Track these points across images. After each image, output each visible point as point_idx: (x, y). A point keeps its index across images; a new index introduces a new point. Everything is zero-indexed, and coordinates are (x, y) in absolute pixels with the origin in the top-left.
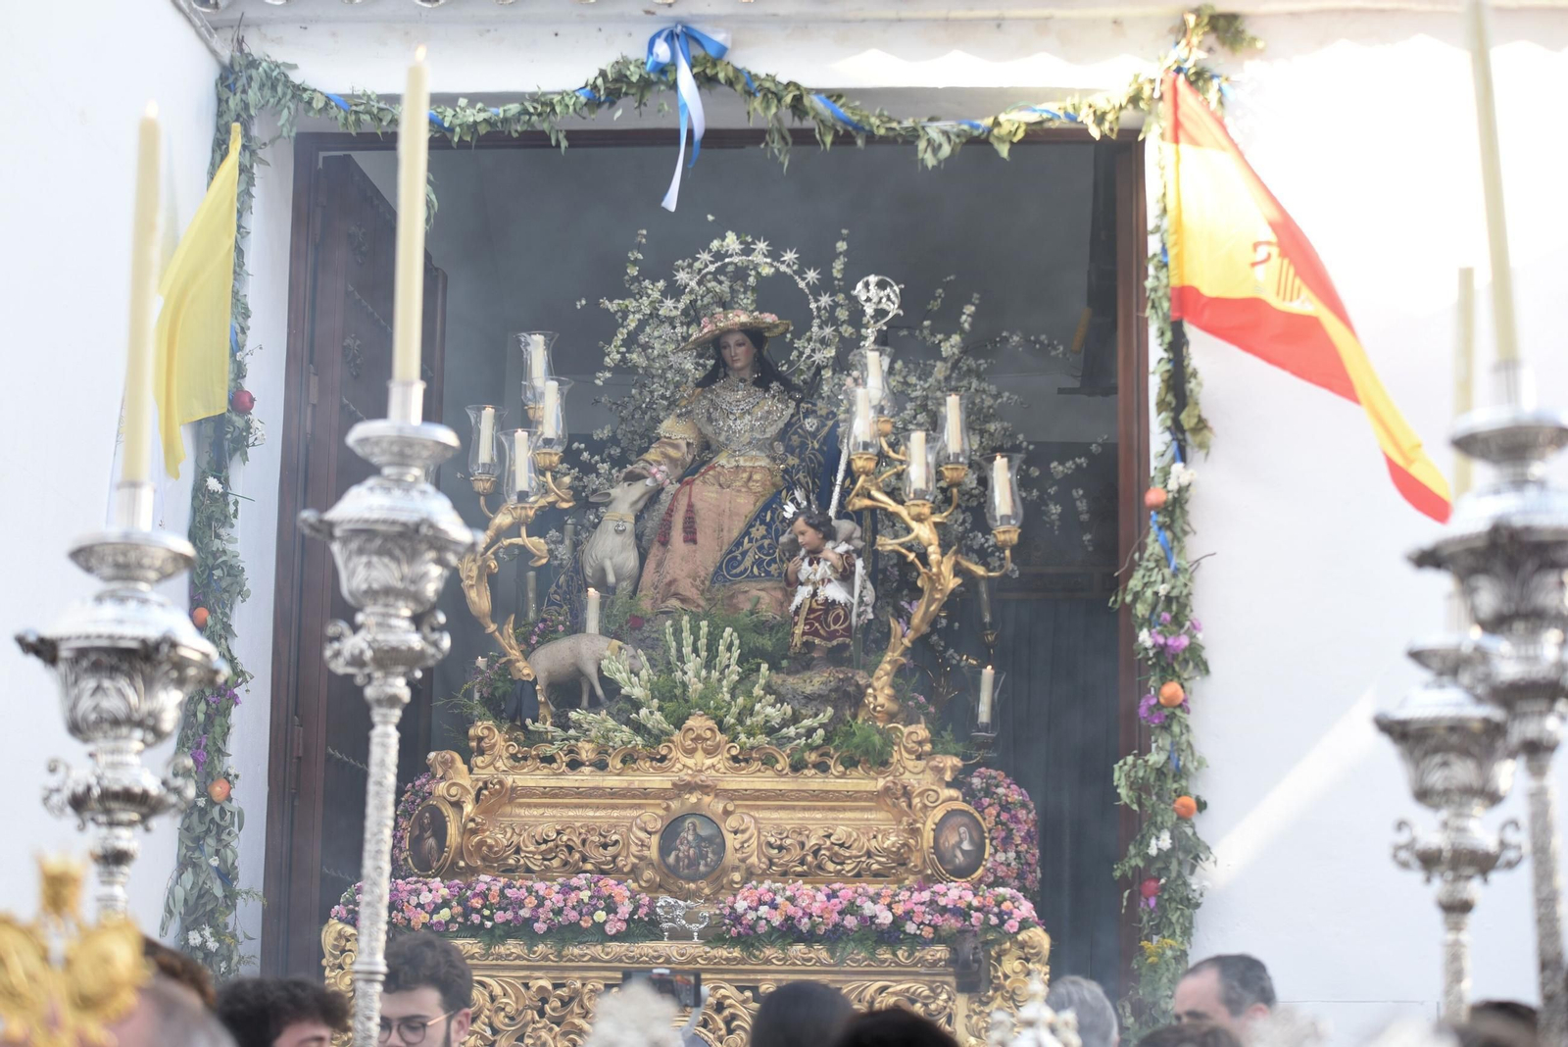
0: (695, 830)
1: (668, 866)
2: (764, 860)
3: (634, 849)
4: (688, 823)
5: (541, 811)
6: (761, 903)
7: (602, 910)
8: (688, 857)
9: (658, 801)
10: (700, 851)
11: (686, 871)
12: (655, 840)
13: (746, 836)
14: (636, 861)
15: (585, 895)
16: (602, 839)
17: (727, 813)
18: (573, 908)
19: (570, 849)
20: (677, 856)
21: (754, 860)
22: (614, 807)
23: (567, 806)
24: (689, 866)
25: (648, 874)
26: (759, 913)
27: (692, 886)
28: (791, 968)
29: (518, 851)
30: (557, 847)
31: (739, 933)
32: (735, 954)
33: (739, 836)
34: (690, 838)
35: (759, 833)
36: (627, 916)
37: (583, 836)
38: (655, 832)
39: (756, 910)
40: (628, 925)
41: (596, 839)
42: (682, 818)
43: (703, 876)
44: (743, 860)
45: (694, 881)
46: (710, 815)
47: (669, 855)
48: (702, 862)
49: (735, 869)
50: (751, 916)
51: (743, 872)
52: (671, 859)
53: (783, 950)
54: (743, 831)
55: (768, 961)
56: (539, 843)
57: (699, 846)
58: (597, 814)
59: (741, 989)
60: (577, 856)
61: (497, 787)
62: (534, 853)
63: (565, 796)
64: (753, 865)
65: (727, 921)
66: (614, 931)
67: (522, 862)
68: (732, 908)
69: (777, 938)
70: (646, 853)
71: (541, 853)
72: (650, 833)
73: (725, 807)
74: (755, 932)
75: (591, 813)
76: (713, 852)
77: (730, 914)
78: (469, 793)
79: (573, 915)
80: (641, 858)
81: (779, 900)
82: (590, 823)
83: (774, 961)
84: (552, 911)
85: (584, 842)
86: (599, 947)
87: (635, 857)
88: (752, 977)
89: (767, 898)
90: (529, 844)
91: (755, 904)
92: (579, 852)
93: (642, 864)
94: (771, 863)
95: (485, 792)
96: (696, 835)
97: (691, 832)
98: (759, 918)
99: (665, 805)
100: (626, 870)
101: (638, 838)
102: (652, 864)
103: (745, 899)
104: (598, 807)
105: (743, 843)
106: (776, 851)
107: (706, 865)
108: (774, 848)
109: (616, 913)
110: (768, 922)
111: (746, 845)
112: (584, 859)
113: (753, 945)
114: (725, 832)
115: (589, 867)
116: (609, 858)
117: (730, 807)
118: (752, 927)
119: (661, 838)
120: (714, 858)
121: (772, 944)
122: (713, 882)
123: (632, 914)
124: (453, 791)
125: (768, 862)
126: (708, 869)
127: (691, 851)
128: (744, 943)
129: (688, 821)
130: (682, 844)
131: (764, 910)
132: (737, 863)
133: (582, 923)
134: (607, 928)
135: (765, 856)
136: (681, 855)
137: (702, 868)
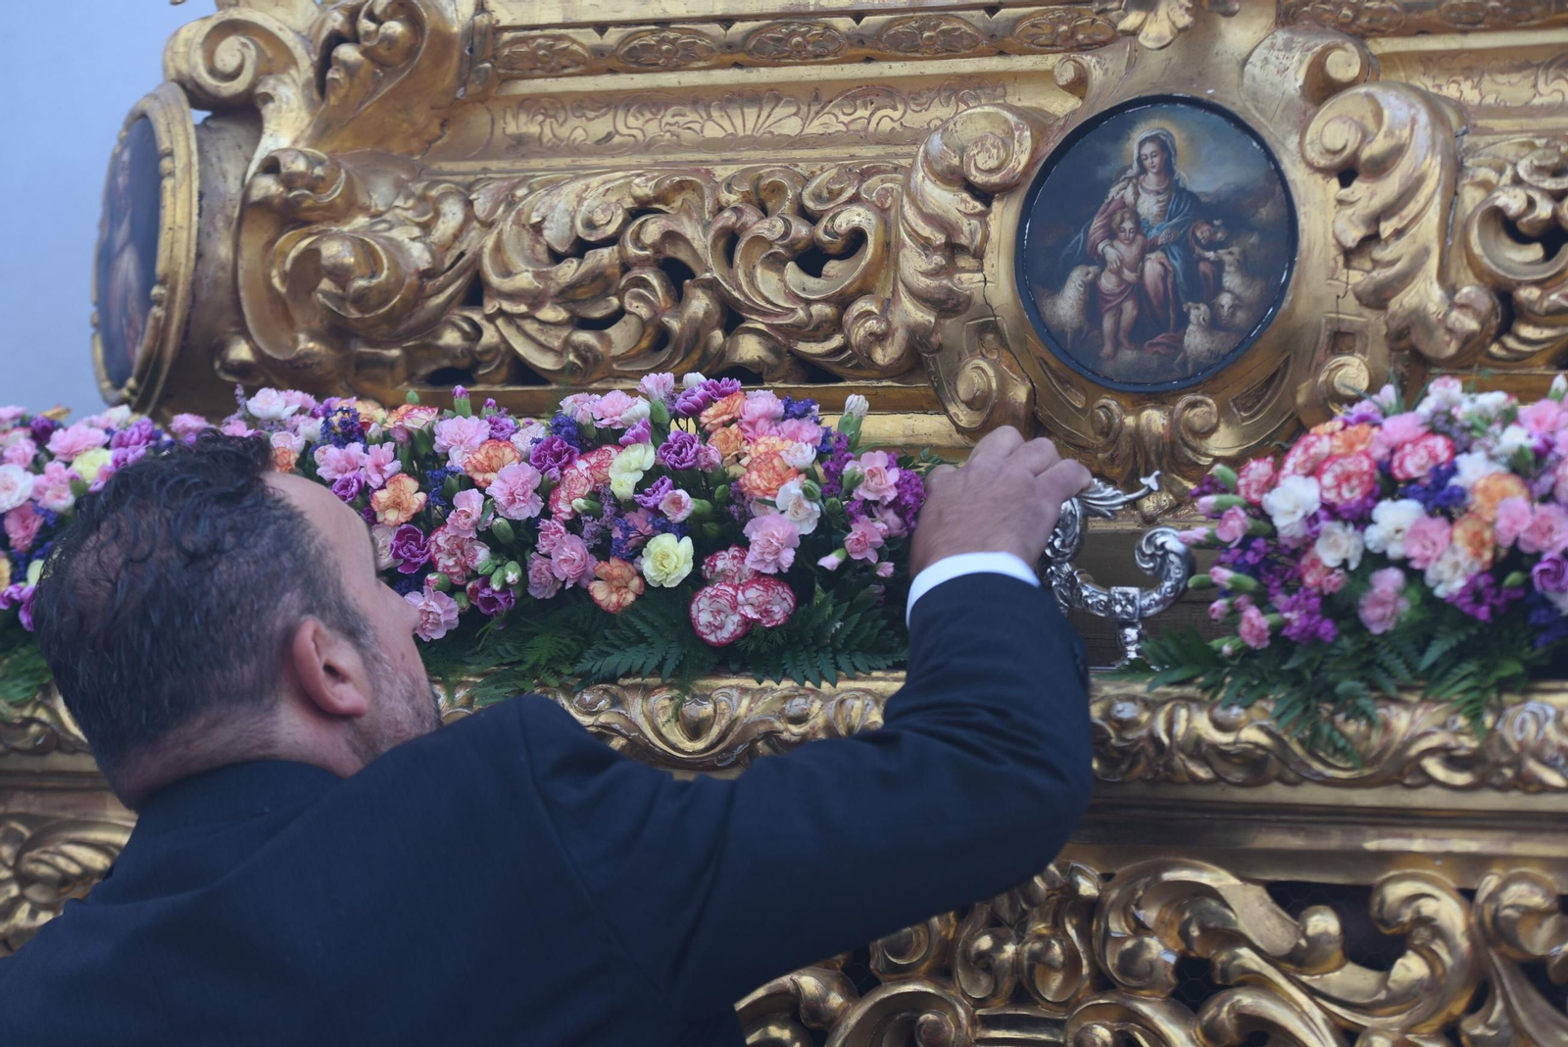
0: (1167, 169)
1: (1051, 335)
2: (1468, 290)
3: (914, 265)
4: (1139, 140)
5: (600, 126)
6: (1387, 483)
7: (681, 530)
8: (1137, 290)
9: (1050, 61)
10: (1191, 263)
11: (1128, 355)
12: (1004, 218)
13: (1388, 188)
14: (921, 316)
15: (626, 469)
16: (801, 230)
17: (1322, 88)
18: (574, 525)
19: (677, 274)
20: (1092, 289)
21: (1426, 294)
22: (886, 92)
23: (696, 99)
24: (1138, 334)
25: (978, 374)
26: (1374, 535)
27: (1155, 419)
28: (1514, 801)
29: (476, 292)
30: (626, 266)
31: (1276, 631)
32: (1251, 735)
33: (1359, 188)
34: (1149, 206)
35: (1456, 170)
36: (788, 557)
37: (728, 218)
38: (1005, 190)
39: (1361, 519)
40: (803, 596)
41: (771, 228)
42: (1116, 119)
43: (1204, 376)
44: (1377, 298)
45: (1159, 397)
46: (1235, 101)
47: (1057, 285)
48: (1198, 313)
49: (1341, 340)
50: (1336, 548)
51: (1380, 350)
52: (1066, 305)
53: (1475, 717)
54: (1379, 167)
55: (1404, 769)
56: (556, 258)
57: (1183, 243)
58: (815, 128)
59: (1292, 899)
60: (699, 304)
61: (395, 27)
62: (535, 299)
63: (681, 58)
64: (1417, 319)
65: (1224, 575)
66: (731, 626)
67: (489, 336)
68: (1258, 511)
69: (1458, 655)
70: (968, 281)
71: (566, 295)
72: (985, 195)
73: (1318, 66)
74: (1359, 628)
75: (786, 122)
76: (1245, 267)
77: (1246, 543)
78: (292, 61)
79: (565, 555)
80: (946, 305)
81: (1473, 470)
82: (771, 166)
83: (1434, 768)
84: (487, 536)
85: (729, 241)
86: (662, 700)
87: (921, 298)
88: (1334, 840)
89: (1413, 464)
90: (517, 262)
91: (1352, 494)
92: (711, 286)
93: (954, 330)
94: (1508, 309)
95: (347, 52)
96: (1175, 193)
97: (1151, 180)
98: (1375, 560)
99: (1068, 74)
100: (882, 356)
101: (931, 219)
102: (992, 327)
103: (1314, 471)
104: (816, 96)
105: (1376, 219)
106: (1535, 251)
107: (1213, 324)
108: (1521, 238)
109: (745, 544)
110: (1414, 575)
111: (1387, 228)
112: (732, 317)
113: (1328, 692)
114: (1297, 175)
115: (750, 349)
116: (820, 310)
117: (1344, 63)
118: (1340, 607)
119: (1025, 214)
120: (1250, 294)
121: (1428, 683)
122: (1251, 400)
123: (810, 547)
124: (229, 54)
125: (1485, 302)
126: (1222, 343)
127: (1152, 267)
128: (1296, 678)
129: (1141, 132)
130: (1111, 234)
131: (1395, 516)
132: (1351, 312)
133: (600, 592)
134: (703, 612)
135: (1481, 274)
136: (1108, 283)
137: (1195, 340)
